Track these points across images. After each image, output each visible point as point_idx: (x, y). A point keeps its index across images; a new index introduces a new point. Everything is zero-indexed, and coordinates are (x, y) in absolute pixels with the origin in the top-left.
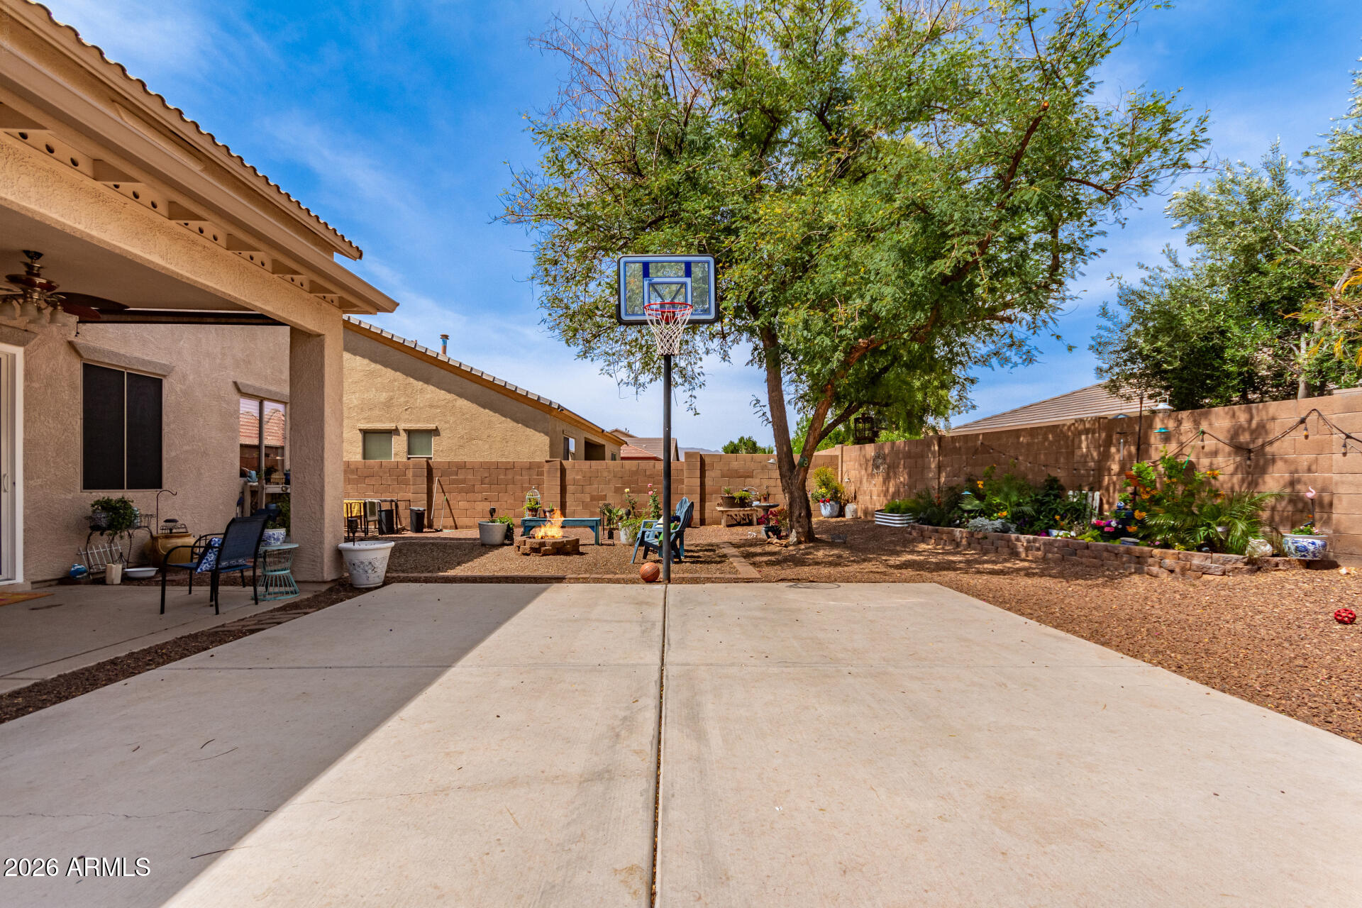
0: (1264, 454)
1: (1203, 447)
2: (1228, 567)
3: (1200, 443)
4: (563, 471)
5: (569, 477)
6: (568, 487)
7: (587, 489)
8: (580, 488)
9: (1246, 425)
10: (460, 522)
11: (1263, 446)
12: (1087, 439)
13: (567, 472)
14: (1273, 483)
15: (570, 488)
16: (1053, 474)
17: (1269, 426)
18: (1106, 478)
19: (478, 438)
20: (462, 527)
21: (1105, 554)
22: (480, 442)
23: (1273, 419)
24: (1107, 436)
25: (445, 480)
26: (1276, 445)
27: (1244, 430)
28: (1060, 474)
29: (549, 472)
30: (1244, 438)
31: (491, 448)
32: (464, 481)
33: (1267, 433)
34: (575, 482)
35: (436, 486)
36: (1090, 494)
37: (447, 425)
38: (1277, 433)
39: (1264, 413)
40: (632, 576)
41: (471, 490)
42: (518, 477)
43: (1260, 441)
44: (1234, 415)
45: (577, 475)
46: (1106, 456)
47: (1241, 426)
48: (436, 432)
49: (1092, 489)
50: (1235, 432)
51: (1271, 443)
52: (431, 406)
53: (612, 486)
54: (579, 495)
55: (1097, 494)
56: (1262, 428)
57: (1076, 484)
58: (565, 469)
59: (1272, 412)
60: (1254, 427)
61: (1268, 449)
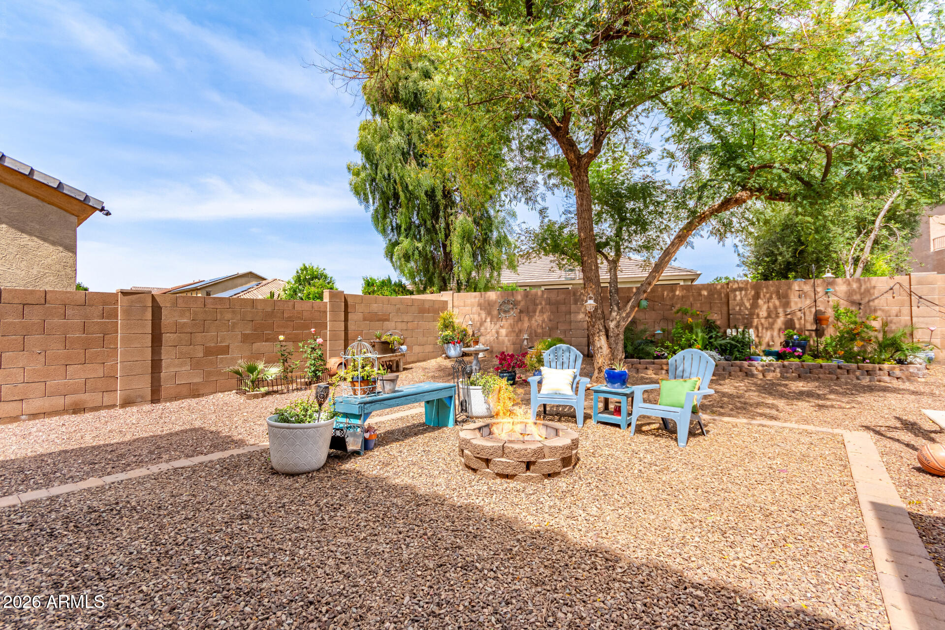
0: (869, 306)
1: (828, 302)
3: (827, 299)
4: (157, 311)
5: (167, 320)
6: (165, 337)
7: (199, 338)
8: (186, 337)
9: (857, 290)
11: (869, 301)
12: (741, 294)
13: (164, 312)
15: (168, 338)
17: (872, 291)
18: (756, 320)
24: (755, 293)
26: (876, 301)
27: (856, 293)
28: (718, 318)
29: (128, 312)
30: (856, 297)
33: (871, 295)
34: (178, 328)
36: (746, 331)
38: (876, 295)
39: (868, 283)
43: (867, 300)
44: (849, 284)
45: (182, 315)
46: (755, 305)
47: (854, 290)
49: (747, 328)
50: (851, 294)
51: (873, 300)
53: (238, 333)
54: (185, 349)
55: (751, 331)
56: (868, 291)
57: (732, 325)
58: (160, 308)
59: (873, 283)
60: (862, 290)
61: (871, 303)
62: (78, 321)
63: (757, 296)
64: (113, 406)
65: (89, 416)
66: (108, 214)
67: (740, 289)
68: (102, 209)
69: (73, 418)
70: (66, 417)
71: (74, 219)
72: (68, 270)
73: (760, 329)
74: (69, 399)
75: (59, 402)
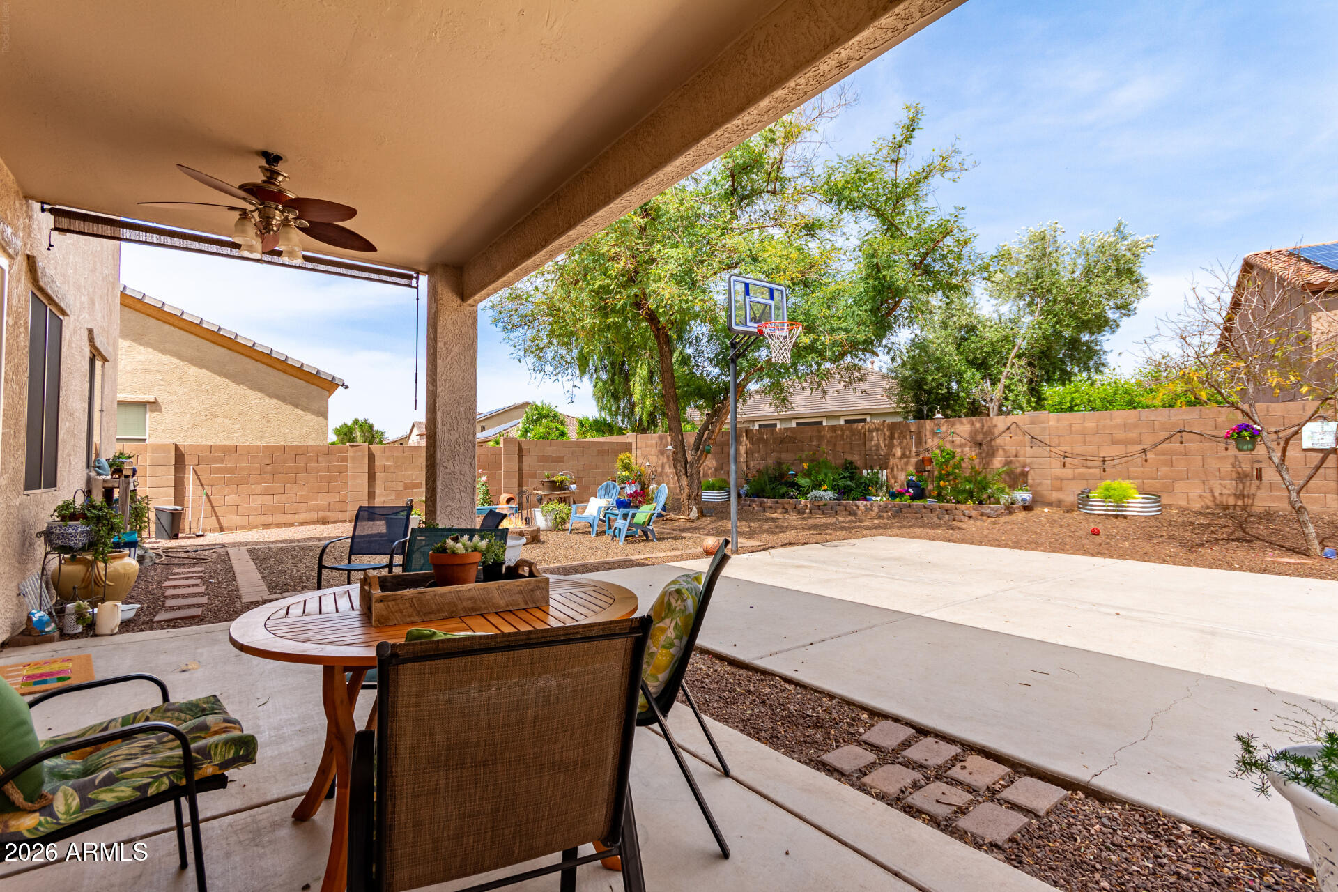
0: (991, 446)
1: (955, 442)
2: (999, 512)
3: (952, 439)
4: (371, 457)
5: (379, 462)
6: (377, 475)
9: (980, 430)
10: (226, 522)
11: (990, 441)
12: (877, 434)
14: (997, 463)
15: (379, 476)
16: (849, 458)
17: (993, 429)
19: (222, 416)
20: (231, 529)
21: (924, 510)
22: (227, 421)
23: (995, 426)
25: (204, 469)
26: (998, 440)
27: (979, 433)
28: (856, 458)
29: (353, 458)
30: (979, 437)
31: (243, 428)
32: (235, 470)
33: (992, 434)
34: (385, 469)
35: (190, 478)
36: (880, 472)
37: (174, 398)
38: (998, 433)
39: (990, 422)
40: (693, 550)
41: (247, 480)
42: (313, 465)
43: (988, 439)
44: (973, 424)
46: (890, 446)
47: (976, 430)
48: (154, 405)
49: (881, 469)
50: (974, 433)
51: (995, 439)
52: (146, 371)
55: (885, 472)
56: (989, 431)
57: (869, 465)
58: (374, 455)
59: (994, 422)
60: (985, 430)
61: (993, 443)
62: (324, 464)
63: (892, 437)
64: (345, 521)
65: (330, 526)
66: (347, 387)
67: (877, 430)
68: (343, 385)
69: (322, 526)
70: (318, 526)
71: (327, 393)
72: (324, 429)
73: (895, 469)
74: (321, 515)
75: (315, 516)
